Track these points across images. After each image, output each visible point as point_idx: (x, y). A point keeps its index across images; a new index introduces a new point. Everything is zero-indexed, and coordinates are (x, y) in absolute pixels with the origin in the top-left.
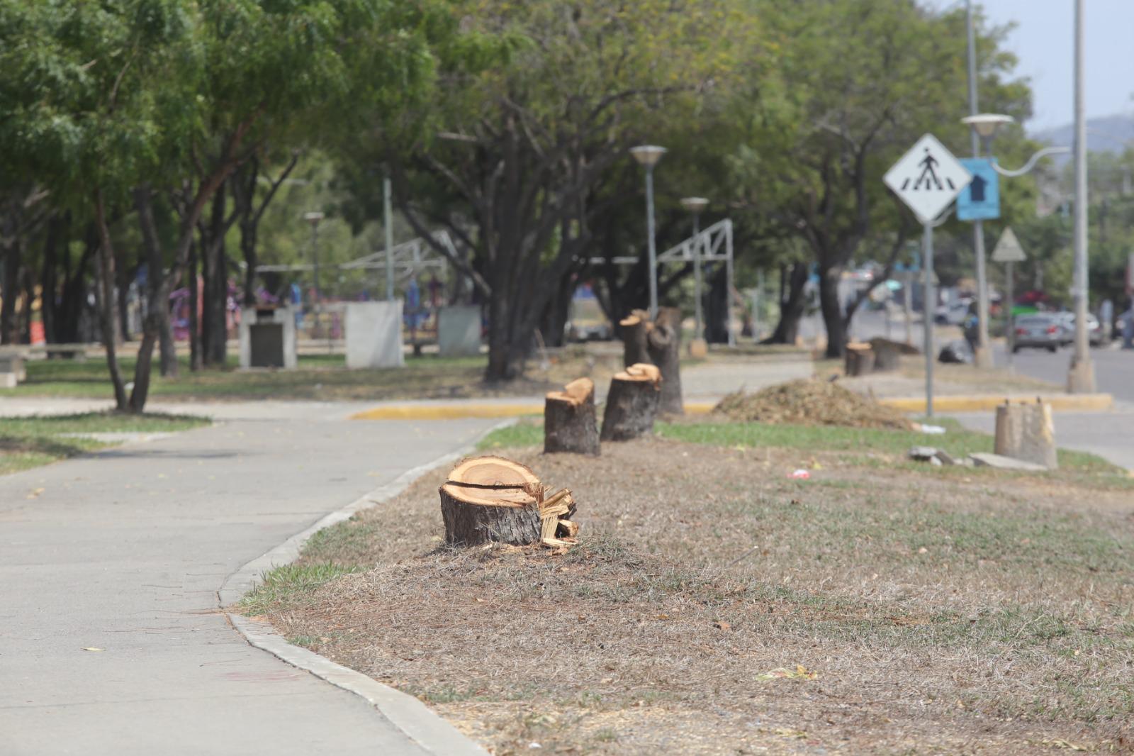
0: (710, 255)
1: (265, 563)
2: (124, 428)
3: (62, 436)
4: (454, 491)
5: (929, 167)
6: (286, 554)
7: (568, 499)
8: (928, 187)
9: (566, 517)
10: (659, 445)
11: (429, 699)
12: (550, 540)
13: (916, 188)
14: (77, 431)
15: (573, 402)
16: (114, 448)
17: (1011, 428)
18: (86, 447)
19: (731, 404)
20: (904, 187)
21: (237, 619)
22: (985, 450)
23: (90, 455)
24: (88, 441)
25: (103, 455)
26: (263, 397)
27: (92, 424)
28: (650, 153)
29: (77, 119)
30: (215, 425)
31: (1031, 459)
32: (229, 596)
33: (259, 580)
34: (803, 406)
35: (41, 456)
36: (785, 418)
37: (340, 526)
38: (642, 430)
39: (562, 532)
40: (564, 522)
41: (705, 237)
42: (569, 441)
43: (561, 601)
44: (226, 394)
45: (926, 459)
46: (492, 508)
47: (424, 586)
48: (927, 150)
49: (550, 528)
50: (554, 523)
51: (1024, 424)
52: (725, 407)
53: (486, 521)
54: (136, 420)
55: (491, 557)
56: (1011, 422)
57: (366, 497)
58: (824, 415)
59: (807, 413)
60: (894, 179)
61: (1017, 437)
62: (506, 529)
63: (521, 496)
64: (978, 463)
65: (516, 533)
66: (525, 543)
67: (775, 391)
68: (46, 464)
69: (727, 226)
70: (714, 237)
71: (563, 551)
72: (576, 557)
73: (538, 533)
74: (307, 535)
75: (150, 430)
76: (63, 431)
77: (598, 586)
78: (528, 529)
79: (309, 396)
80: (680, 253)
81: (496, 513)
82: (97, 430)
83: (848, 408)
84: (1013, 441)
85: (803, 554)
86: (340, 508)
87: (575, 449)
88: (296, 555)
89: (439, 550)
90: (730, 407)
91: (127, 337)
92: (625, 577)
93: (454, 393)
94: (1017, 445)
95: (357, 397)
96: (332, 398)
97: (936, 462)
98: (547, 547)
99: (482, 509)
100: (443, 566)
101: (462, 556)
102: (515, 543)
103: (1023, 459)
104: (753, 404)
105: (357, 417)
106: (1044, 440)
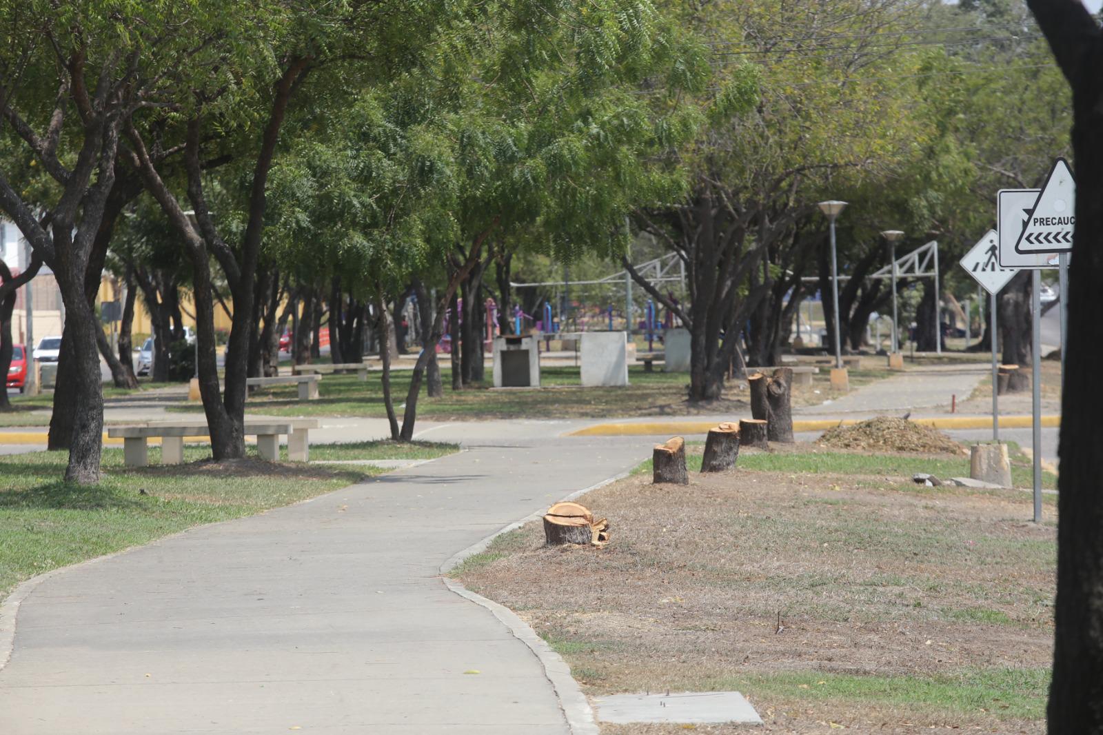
0: (918, 273)
1: (467, 553)
2: (397, 456)
3: (355, 462)
4: (550, 519)
5: (994, 254)
6: (479, 548)
7: (605, 522)
8: (993, 269)
9: (604, 531)
10: (739, 474)
11: (514, 609)
12: (595, 542)
13: (984, 270)
14: (364, 458)
15: (671, 451)
16: (390, 474)
17: (980, 461)
18: (372, 473)
19: (832, 434)
20: (975, 270)
21: (446, 580)
22: (963, 476)
23: (374, 480)
24: (373, 468)
25: (384, 480)
26: (509, 415)
27: (375, 452)
28: (834, 206)
29: (367, 235)
30: (461, 451)
31: (993, 481)
32: (444, 569)
33: (462, 561)
34: (883, 436)
35: (343, 482)
36: (869, 445)
37: (512, 532)
38: (728, 464)
39: (601, 538)
40: (603, 533)
41: (914, 256)
42: (668, 476)
43: (595, 571)
44: (480, 413)
45: (922, 481)
46: (568, 527)
47: (534, 564)
48: (991, 241)
49: (596, 536)
50: (598, 533)
51: (989, 458)
52: (828, 437)
53: (565, 533)
54: (406, 446)
55: (567, 550)
56: (980, 457)
57: (537, 513)
58: (898, 443)
59: (885, 442)
60: (967, 263)
61: (984, 467)
62: (574, 537)
63: (582, 521)
64: (959, 484)
65: (580, 539)
66: (584, 543)
67: (863, 425)
68: (345, 486)
69: (934, 246)
70: (922, 256)
71: (601, 547)
72: (607, 550)
73: (590, 539)
74: (493, 537)
75: (414, 457)
76: (355, 458)
77: (614, 564)
78: (585, 537)
79: (547, 415)
80: (890, 272)
81: (569, 529)
82: (378, 458)
83: (915, 438)
84: (982, 469)
85: (759, 547)
86: (517, 520)
87: (671, 481)
88: (484, 548)
89: (544, 547)
90: (831, 437)
91: (402, 349)
92: (630, 559)
93: (663, 411)
94: (984, 471)
95: (583, 415)
96: (563, 415)
97: (929, 484)
98: (594, 545)
99: (563, 527)
100: (543, 555)
101: (553, 550)
102: (579, 544)
103: (989, 481)
104: (847, 435)
105: (581, 433)
106: (1003, 469)
